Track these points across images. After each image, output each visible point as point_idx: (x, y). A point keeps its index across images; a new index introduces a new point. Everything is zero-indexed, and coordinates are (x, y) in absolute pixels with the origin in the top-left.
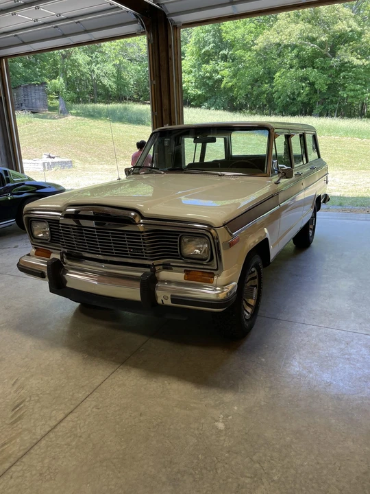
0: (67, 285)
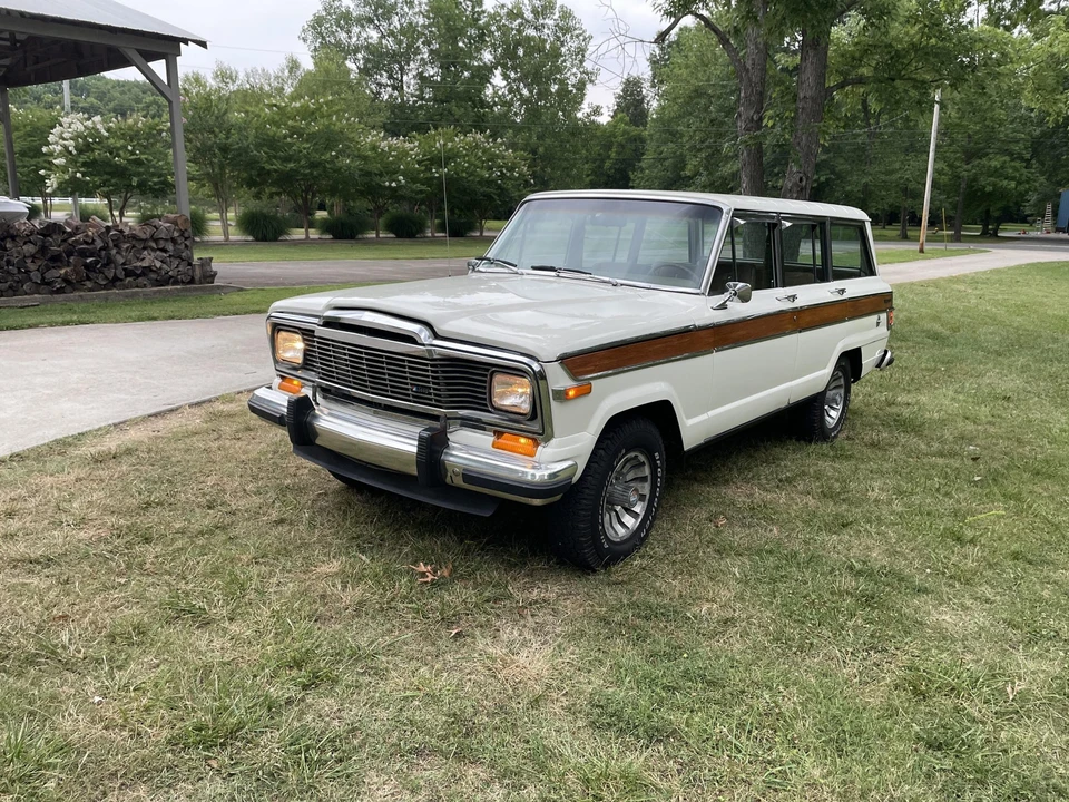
0: (318, 442)
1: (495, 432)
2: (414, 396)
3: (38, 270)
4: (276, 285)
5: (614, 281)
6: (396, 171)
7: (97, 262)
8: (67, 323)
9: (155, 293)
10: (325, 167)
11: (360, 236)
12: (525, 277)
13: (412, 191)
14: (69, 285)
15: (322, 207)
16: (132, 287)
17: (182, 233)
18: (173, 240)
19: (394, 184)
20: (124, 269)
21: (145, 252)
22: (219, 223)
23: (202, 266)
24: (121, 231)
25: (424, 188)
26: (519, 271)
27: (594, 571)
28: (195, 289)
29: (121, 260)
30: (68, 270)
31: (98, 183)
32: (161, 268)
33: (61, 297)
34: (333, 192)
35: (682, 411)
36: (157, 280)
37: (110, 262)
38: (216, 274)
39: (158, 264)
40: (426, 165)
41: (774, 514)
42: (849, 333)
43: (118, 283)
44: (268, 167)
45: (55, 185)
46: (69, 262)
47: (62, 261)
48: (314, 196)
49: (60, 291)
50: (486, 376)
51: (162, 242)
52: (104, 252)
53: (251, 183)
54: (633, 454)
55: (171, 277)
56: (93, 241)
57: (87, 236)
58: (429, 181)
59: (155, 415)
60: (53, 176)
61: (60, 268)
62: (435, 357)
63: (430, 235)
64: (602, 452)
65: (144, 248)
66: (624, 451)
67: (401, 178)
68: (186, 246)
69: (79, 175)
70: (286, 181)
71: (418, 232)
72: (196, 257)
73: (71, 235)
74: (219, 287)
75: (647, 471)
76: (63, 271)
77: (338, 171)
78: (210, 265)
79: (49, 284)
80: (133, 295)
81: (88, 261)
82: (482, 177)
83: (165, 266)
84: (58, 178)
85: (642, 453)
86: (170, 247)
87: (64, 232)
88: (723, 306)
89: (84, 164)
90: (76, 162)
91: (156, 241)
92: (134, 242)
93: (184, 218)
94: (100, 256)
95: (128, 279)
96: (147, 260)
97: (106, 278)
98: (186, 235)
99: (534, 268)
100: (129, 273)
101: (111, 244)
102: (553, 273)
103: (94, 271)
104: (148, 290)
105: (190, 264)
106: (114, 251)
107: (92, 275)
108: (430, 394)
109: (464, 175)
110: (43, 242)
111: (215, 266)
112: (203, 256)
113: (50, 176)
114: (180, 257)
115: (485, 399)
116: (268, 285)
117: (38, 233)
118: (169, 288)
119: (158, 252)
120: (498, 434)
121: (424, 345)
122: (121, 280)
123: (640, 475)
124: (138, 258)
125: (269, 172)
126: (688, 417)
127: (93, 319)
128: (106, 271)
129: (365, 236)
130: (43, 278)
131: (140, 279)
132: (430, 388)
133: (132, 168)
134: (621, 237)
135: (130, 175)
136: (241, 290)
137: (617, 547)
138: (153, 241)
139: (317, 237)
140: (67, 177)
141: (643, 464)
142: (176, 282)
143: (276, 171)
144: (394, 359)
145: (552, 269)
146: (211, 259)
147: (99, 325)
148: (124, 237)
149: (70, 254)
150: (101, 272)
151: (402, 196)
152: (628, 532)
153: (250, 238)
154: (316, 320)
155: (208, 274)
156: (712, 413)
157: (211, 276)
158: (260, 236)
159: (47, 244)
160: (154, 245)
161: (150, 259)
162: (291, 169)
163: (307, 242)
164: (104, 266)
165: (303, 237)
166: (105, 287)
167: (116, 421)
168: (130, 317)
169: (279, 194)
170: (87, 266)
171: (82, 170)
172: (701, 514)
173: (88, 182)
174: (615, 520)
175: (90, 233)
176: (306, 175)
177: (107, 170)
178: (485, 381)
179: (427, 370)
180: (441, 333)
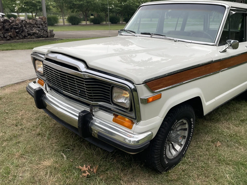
1: (114, 114)
2: (79, 94)
3: (2, 33)
4: (72, 38)
5: (175, 39)
6: (112, 4)
7: (19, 31)
8: (7, 50)
9: (37, 40)
10: (91, 3)
11: (101, 23)
12: (138, 37)
13: (116, 10)
14: (12, 38)
15: (92, 15)
16: (30, 39)
17: (44, 22)
18: (42, 24)
19: (111, 8)
20: (27, 33)
21: (34, 28)
22: (62, 20)
23: (50, 32)
24: (26, 22)
25: (119, 8)
26: (136, 35)
27: (161, 173)
28: (48, 39)
29: (26, 30)
30: (11, 33)
31: (28, 8)
32: (38, 33)
33: (10, 41)
34: (93, 10)
35: (204, 100)
36: (37, 36)
37: (23, 31)
38: (54, 35)
39: (37, 32)
40: (120, 2)
41: (241, 140)
43: (26, 37)
44: (75, 3)
45: (17, 9)
46: (11, 31)
47: (9, 31)
48: (88, 12)
49: (8, 40)
50: (109, 88)
51: (38, 25)
52: (21, 28)
53: (71, 8)
54: (181, 121)
55: (42, 36)
56: (18, 24)
57: (16, 23)
58: (121, 7)
59: (17, 83)
60: (17, 6)
61: (9, 33)
62: (87, 78)
63: (121, 23)
64: (166, 122)
65: (33, 27)
66: (177, 121)
67: (113, 6)
68: (46, 26)
69: (23, 6)
70: (80, 7)
71: (118, 22)
72: (48, 30)
73: (12, 23)
74: (55, 39)
75: (187, 126)
76: (9, 34)
77: (95, 4)
78: (53, 32)
79: (6, 38)
80: (31, 41)
81: (17, 30)
82: (137, 5)
83: (39, 32)
84: (18, 7)
85: (185, 119)
86: (41, 26)
87: (9, 22)
88: (225, 51)
89: (25, 3)
90: (23, 2)
91: (37, 24)
92: (30, 25)
93: (44, 17)
94: (20, 29)
95: (29, 36)
96: (34, 30)
97: (22, 36)
98: (45, 23)
99: (142, 34)
100: (29, 34)
101: (23, 26)
102: (149, 36)
103: (19, 34)
104: (35, 39)
105: (47, 32)
106: (24, 28)
107: (18, 35)
108: (85, 94)
109: (131, 4)
110: (3, 25)
111: (54, 32)
112: (51, 29)
113: (16, 6)
114: (44, 30)
115: (109, 98)
116: (70, 38)
117: (2, 22)
118: (41, 39)
119: (37, 28)
120: (116, 116)
121: (81, 72)
122: (27, 36)
123: (184, 128)
124: (31, 30)
125: (76, 5)
126: (207, 102)
127: (15, 49)
128: (22, 34)
129: (103, 23)
130: (4, 36)
131: (32, 36)
132: (85, 91)
133: (38, 4)
134: (178, 23)
135: (37, 6)
136: (62, 39)
137: (172, 161)
138: (36, 25)
139: (89, 23)
140: (20, 7)
141: (185, 123)
142: (43, 37)
143: (77, 4)
144: (70, 77)
145: (149, 34)
146: (53, 30)
147: (16, 51)
148: (27, 23)
149: (11, 29)
150: (21, 34)
151: (113, 11)
152: (178, 153)
153: (71, 24)
154: (42, 56)
155: (52, 35)
156: (217, 98)
157: (53, 36)
158: (73, 23)
159: (4, 26)
160: (36, 26)
161: (35, 30)
162: (82, 4)
163: (86, 25)
164: (22, 32)
165: (85, 23)
166: (22, 39)
167: (2, 86)
168: (26, 48)
169: (79, 11)
170: (16, 32)
171: (24, 4)
172: (208, 138)
173: (26, 8)
174: (171, 148)
175: (17, 22)
176: (86, 5)
177: (31, 4)
178: (109, 90)
179: (83, 84)
180: (89, 66)
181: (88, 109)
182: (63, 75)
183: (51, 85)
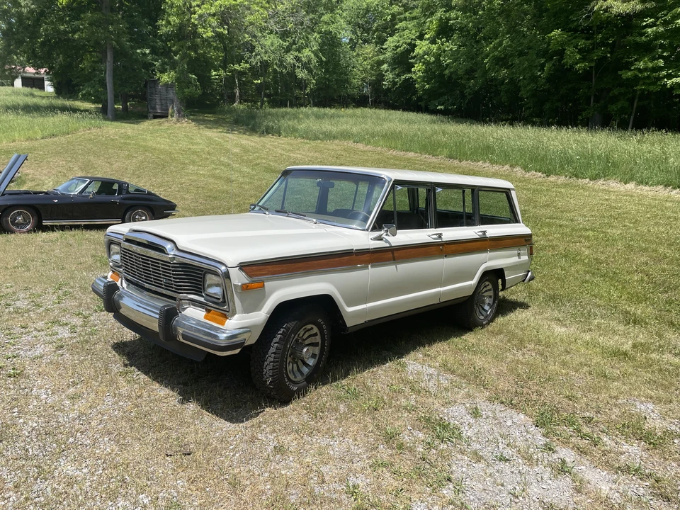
1: (206, 310)
2: (165, 285)
42: (491, 259)
50: (201, 274)
62: (175, 262)
108: (171, 284)
115: (201, 289)
120: (208, 311)
121: (169, 255)
126: (348, 306)
132: (171, 280)
144: (154, 263)
154: (122, 237)
156: (370, 305)
178: (201, 278)
179: (170, 270)
180: (180, 248)
181: (173, 304)
182: (145, 259)
183: (129, 277)
